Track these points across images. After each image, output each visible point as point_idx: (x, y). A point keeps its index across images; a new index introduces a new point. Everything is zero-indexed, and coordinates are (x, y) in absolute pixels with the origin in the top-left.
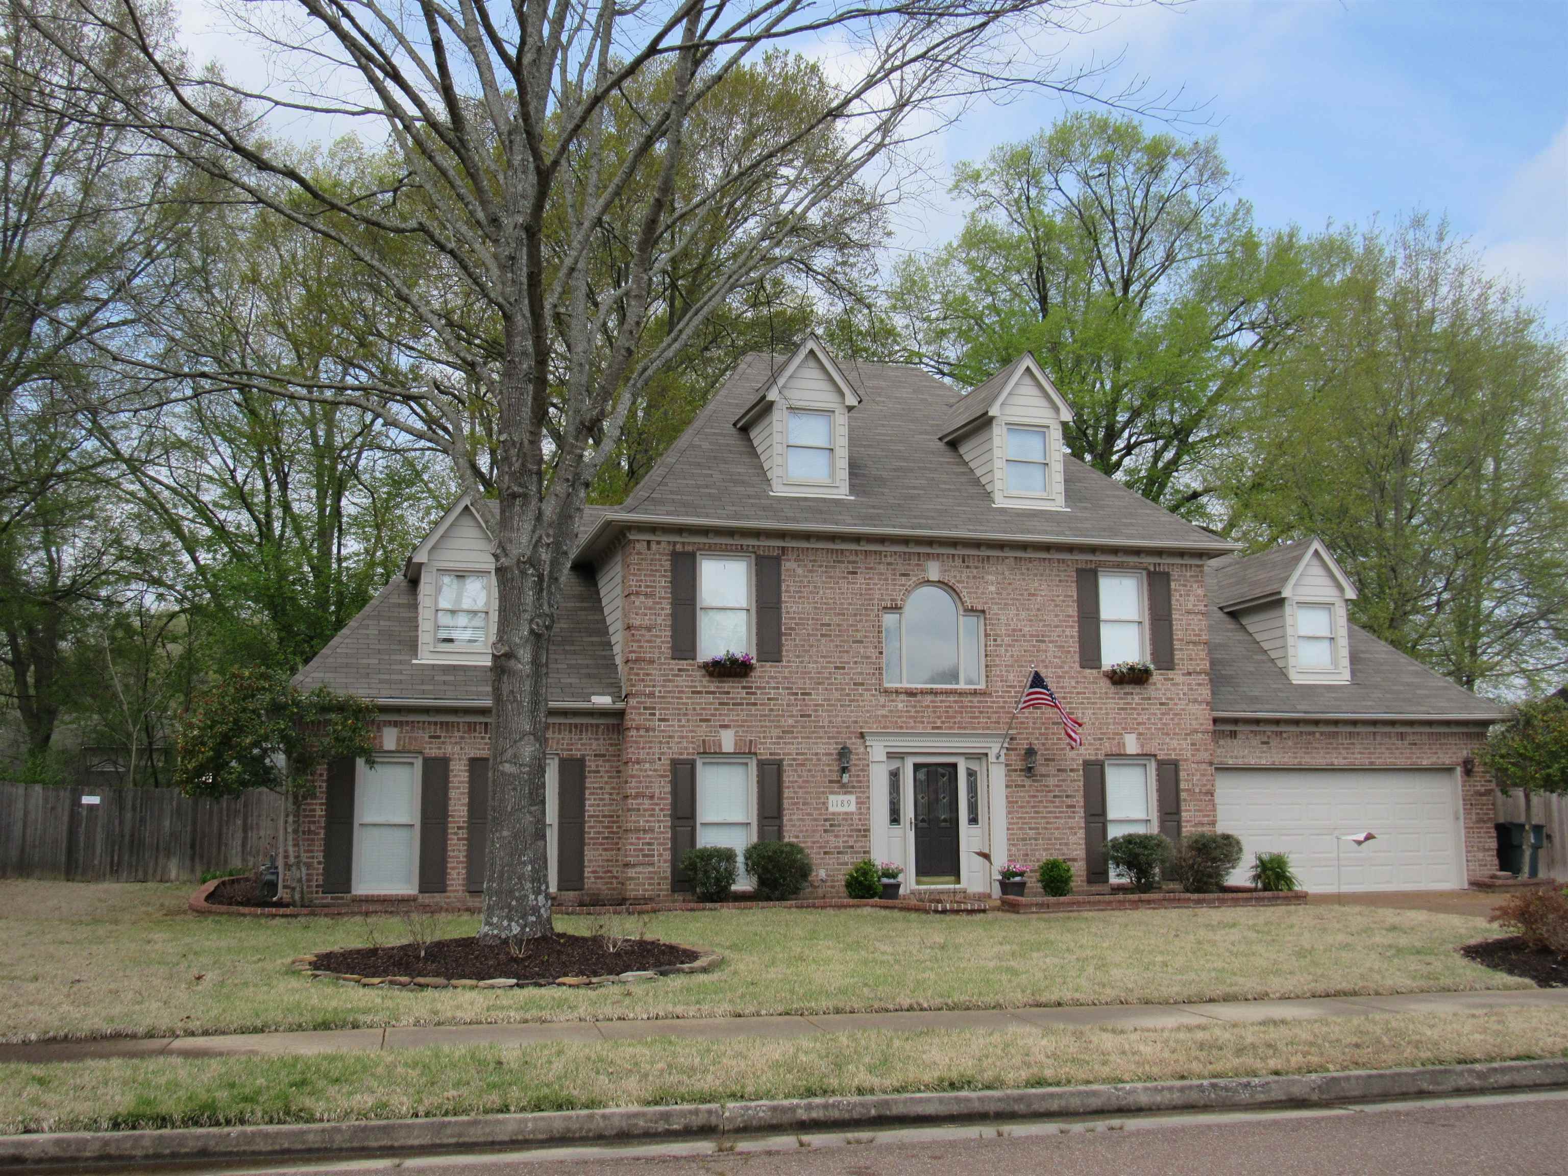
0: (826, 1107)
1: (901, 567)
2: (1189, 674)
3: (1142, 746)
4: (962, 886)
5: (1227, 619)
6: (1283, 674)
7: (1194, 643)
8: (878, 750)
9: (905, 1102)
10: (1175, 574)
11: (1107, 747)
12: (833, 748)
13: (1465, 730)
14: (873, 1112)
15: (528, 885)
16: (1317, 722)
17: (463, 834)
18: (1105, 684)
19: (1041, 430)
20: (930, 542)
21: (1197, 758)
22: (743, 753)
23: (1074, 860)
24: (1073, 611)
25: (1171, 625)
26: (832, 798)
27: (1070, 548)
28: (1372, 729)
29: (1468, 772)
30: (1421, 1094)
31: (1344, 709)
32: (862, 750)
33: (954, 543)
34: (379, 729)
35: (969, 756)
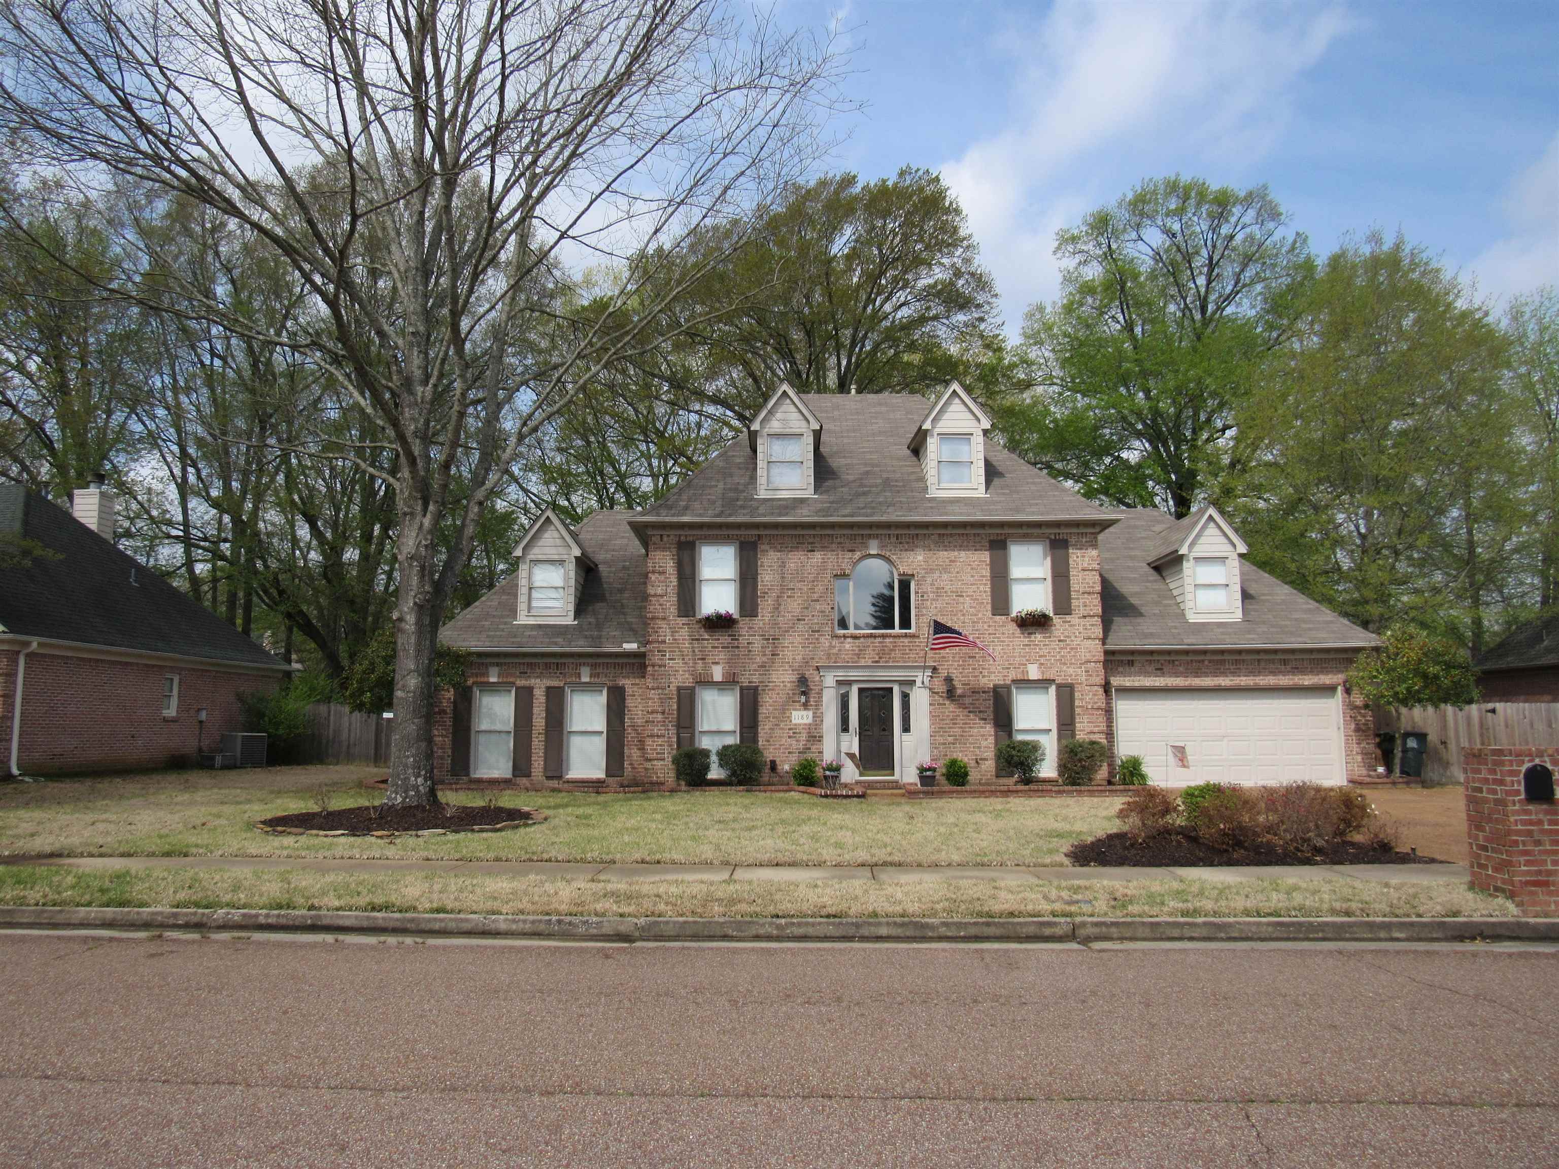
0: (278, 916)
1: (848, 545)
2: (1084, 617)
3: (1043, 673)
4: (897, 776)
5: (1152, 571)
6: (1183, 614)
7: (1089, 593)
8: (830, 680)
9: (332, 917)
10: (1073, 540)
11: (1012, 675)
12: (794, 678)
13: (1345, 656)
14: (309, 922)
15: (410, 771)
16: (1205, 652)
17: (542, 738)
18: (1013, 627)
19: (966, 437)
20: (870, 525)
21: (1090, 682)
22: (729, 682)
23: (986, 759)
24: (987, 572)
25: (1069, 581)
26: (794, 713)
27: (982, 525)
28: (1257, 657)
29: (1348, 691)
30: (725, 937)
31: (1228, 641)
32: (817, 678)
33: (888, 525)
34: (487, 668)
35: (901, 683)
